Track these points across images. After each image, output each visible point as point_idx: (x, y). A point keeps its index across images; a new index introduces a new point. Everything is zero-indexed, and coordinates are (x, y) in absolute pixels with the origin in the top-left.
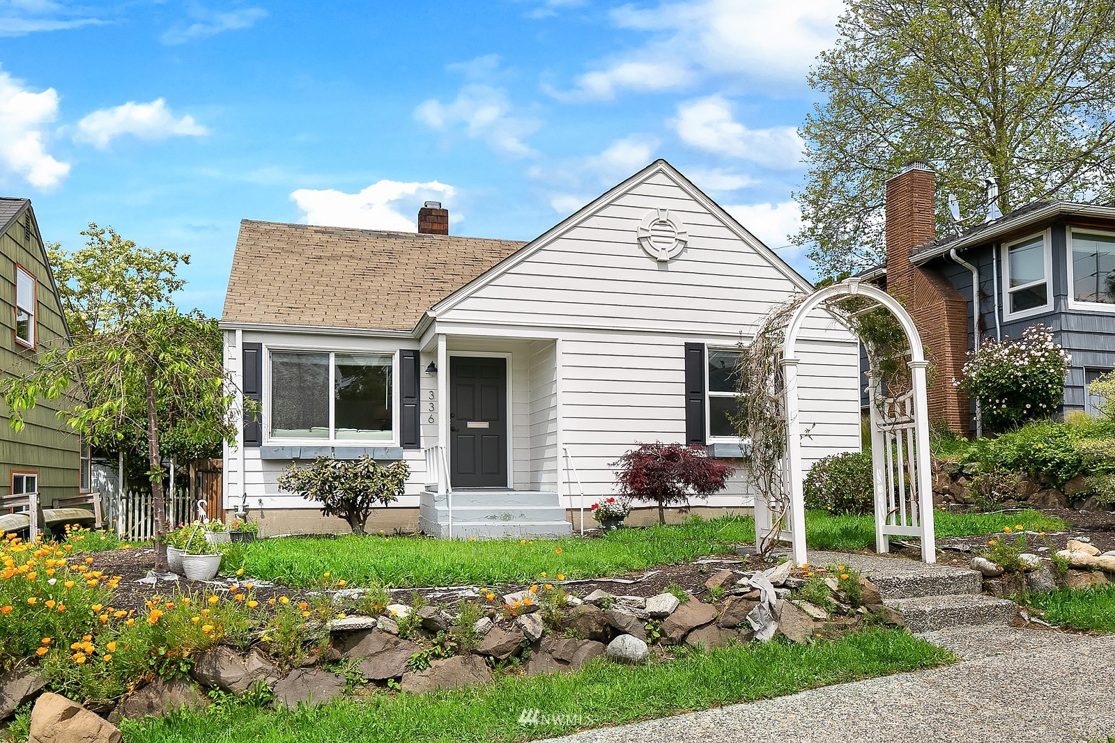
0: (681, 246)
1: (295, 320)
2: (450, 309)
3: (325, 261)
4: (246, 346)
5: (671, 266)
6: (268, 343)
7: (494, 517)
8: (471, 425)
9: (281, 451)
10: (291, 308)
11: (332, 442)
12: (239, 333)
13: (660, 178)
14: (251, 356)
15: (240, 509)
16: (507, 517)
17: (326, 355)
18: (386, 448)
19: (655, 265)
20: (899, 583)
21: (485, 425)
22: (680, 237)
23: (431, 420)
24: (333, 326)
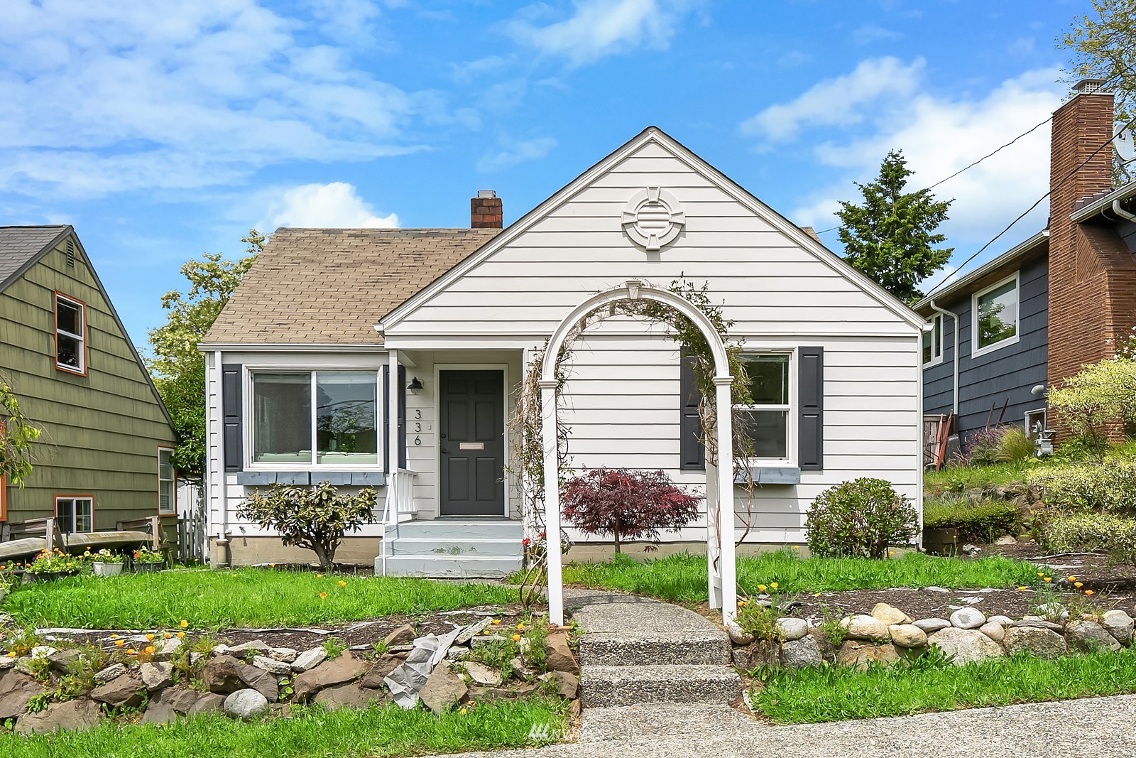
0: (676, 230)
1: (277, 339)
2: (401, 321)
3: (343, 269)
4: (225, 368)
5: (664, 256)
6: (248, 363)
7: (441, 551)
8: (464, 446)
9: (257, 477)
10: (279, 324)
11: (314, 467)
12: (218, 355)
13: (652, 150)
14: (231, 377)
15: (222, 536)
16: (456, 550)
17: (307, 374)
18: (365, 473)
19: (643, 256)
20: (616, 648)
21: (480, 446)
22: (674, 219)
23: (418, 442)
24: (313, 342)
